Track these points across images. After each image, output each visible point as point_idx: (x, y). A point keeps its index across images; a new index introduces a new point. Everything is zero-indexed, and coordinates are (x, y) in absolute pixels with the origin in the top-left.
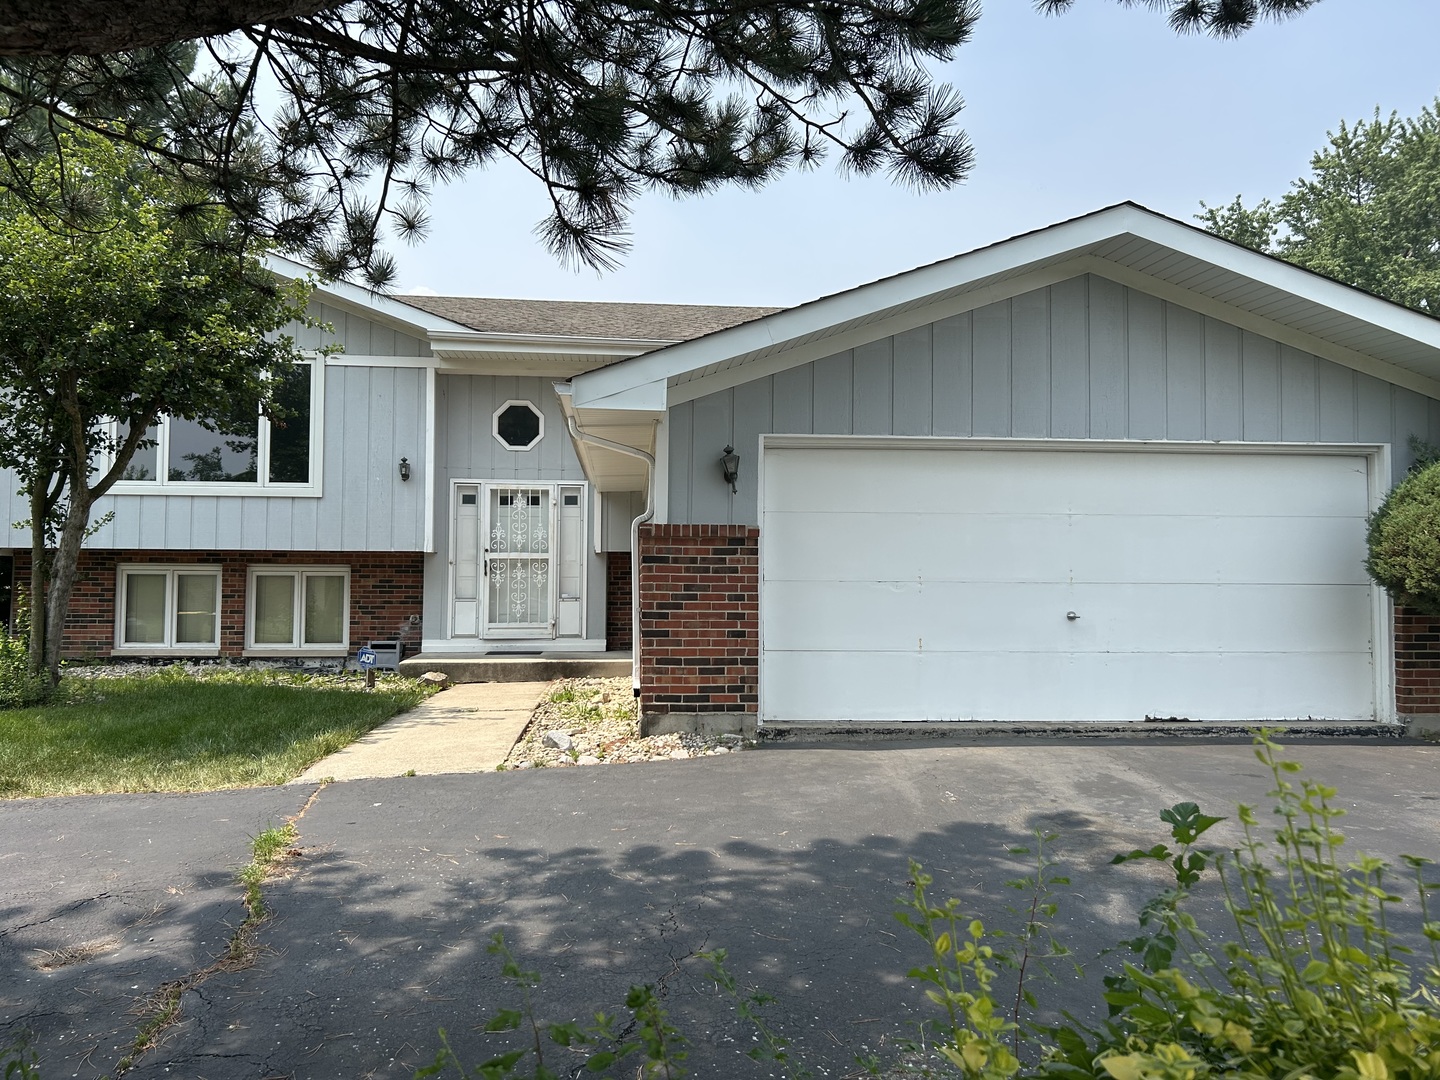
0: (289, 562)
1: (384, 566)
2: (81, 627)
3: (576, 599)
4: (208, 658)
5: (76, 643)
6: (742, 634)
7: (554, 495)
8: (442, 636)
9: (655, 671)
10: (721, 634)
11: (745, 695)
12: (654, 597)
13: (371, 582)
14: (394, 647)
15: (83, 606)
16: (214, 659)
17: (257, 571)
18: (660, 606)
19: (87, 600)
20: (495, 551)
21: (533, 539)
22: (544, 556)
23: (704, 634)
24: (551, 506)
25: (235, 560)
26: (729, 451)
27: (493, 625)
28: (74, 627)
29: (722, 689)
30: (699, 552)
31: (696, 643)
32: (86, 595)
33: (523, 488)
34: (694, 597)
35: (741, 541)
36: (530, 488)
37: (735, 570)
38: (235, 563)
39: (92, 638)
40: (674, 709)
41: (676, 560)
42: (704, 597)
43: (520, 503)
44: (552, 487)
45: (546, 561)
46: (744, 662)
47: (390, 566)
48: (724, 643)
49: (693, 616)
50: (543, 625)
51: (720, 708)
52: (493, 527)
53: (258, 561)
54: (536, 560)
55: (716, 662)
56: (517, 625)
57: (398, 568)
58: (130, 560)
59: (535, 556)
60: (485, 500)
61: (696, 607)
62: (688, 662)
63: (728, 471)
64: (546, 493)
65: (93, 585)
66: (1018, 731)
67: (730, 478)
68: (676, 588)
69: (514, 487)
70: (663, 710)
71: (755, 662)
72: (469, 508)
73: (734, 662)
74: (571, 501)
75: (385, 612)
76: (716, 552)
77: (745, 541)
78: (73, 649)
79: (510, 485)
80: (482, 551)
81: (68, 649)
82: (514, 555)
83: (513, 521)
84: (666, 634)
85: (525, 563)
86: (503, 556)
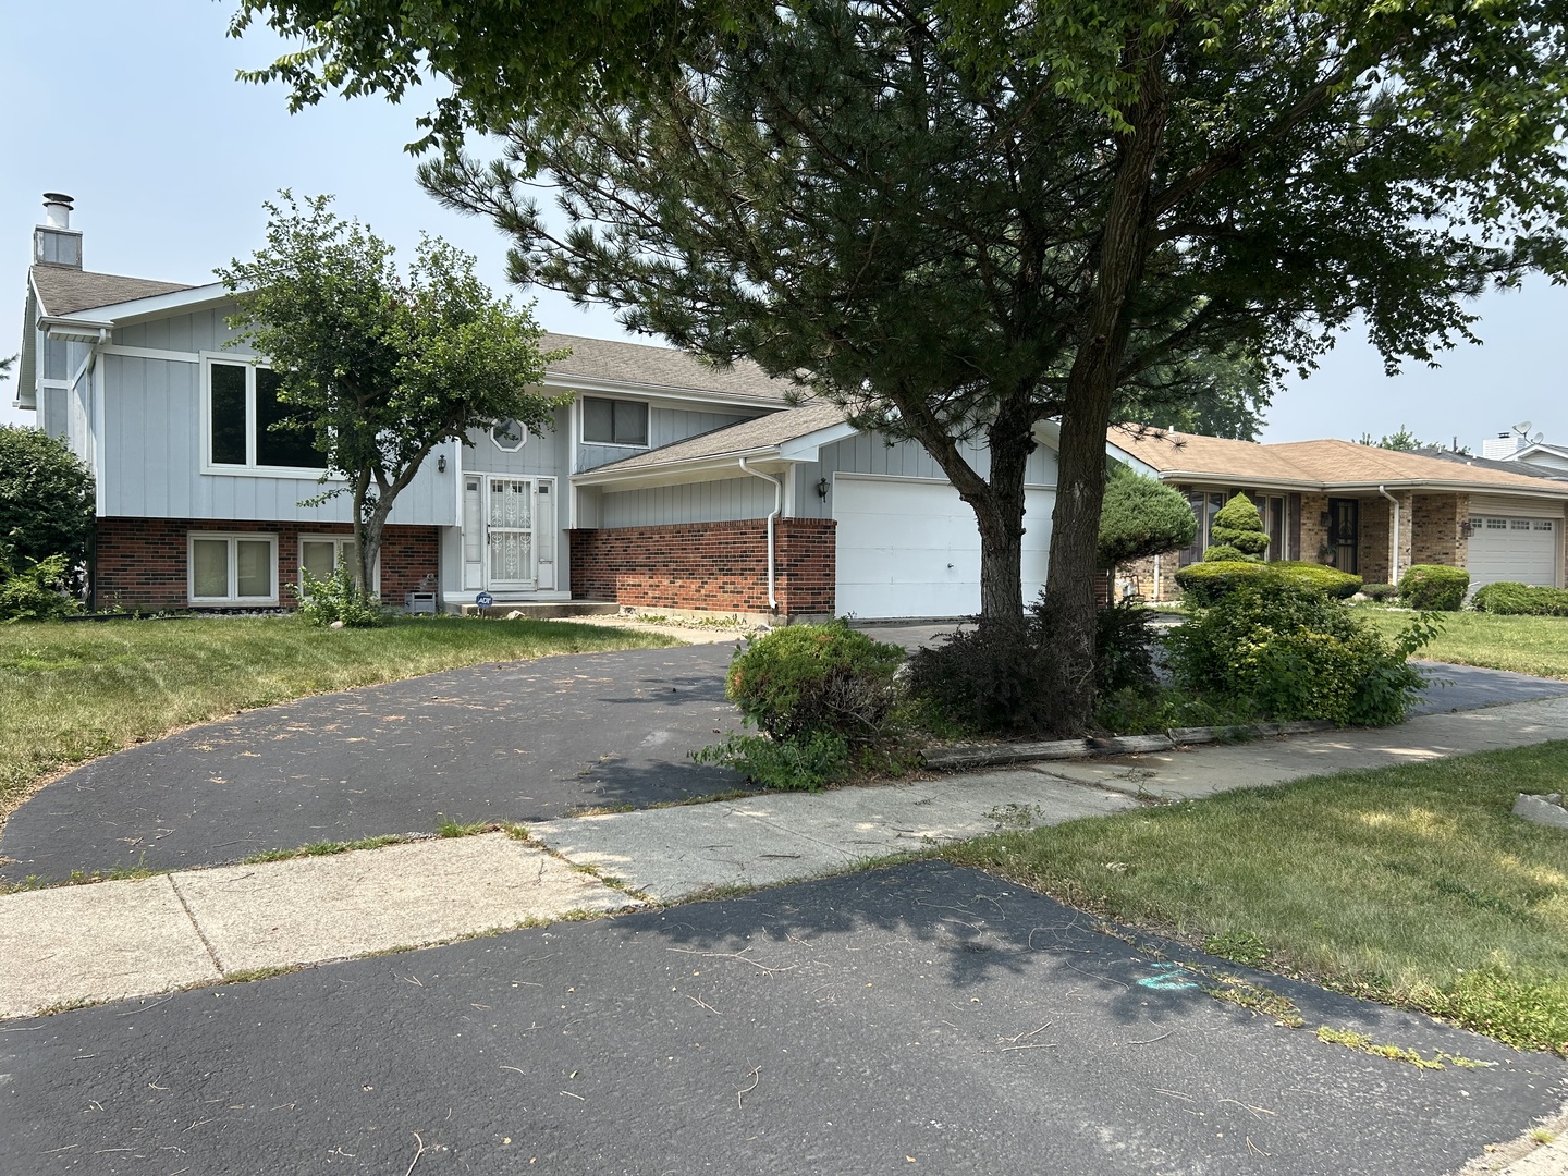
0: (333, 532)
1: (407, 536)
2: (160, 584)
3: (550, 562)
4: (270, 608)
5: (157, 597)
6: (829, 575)
7: (534, 487)
8: (457, 589)
9: (794, 594)
10: (820, 575)
11: (830, 604)
12: (792, 556)
13: (397, 548)
14: (430, 597)
15: (161, 566)
16: (275, 608)
17: (304, 538)
18: (795, 561)
19: (165, 561)
20: (494, 526)
21: (521, 518)
22: (528, 531)
23: (813, 575)
24: (532, 494)
25: (289, 530)
26: (823, 481)
27: (494, 581)
28: (153, 584)
29: (820, 603)
30: (811, 532)
31: (810, 579)
32: (164, 557)
33: (513, 480)
34: (809, 556)
35: (829, 527)
36: (518, 480)
37: (826, 542)
38: (288, 532)
39: (170, 593)
40: (801, 613)
41: (801, 537)
42: (813, 556)
43: (510, 490)
44: (534, 481)
45: (529, 534)
46: (830, 589)
47: (412, 536)
48: (821, 580)
49: (808, 566)
50: (528, 581)
51: (820, 612)
52: (493, 508)
53: (309, 531)
54: (523, 534)
55: (818, 589)
56: (511, 581)
57: (418, 539)
58: (200, 528)
59: (522, 530)
60: (487, 489)
61: (810, 561)
62: (806, 589)
63: (821, 490)
64: (529, 484)
65: (169, 548)
66: (935, 621)
67: (822, 494)
68: (801, 551)
69: (507, 479)
70: (796, 614)
71: (834, 589)
72: (472, 494)
73: (825, 589)
74: (543, 490)
75: (408, 572)
76: (818, 533)
77: (830, 526)
78: (153, 602)
79: (504, 477)
80: (485, 527)
81: (149, 602)
82: (507, 530)
83: (506, 504)
84: (797, 575)
85: (515, 535)
86: (500, 530)
